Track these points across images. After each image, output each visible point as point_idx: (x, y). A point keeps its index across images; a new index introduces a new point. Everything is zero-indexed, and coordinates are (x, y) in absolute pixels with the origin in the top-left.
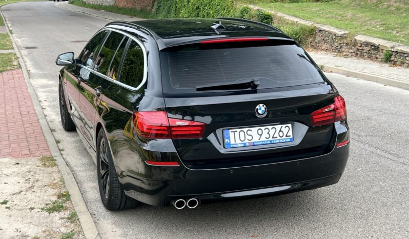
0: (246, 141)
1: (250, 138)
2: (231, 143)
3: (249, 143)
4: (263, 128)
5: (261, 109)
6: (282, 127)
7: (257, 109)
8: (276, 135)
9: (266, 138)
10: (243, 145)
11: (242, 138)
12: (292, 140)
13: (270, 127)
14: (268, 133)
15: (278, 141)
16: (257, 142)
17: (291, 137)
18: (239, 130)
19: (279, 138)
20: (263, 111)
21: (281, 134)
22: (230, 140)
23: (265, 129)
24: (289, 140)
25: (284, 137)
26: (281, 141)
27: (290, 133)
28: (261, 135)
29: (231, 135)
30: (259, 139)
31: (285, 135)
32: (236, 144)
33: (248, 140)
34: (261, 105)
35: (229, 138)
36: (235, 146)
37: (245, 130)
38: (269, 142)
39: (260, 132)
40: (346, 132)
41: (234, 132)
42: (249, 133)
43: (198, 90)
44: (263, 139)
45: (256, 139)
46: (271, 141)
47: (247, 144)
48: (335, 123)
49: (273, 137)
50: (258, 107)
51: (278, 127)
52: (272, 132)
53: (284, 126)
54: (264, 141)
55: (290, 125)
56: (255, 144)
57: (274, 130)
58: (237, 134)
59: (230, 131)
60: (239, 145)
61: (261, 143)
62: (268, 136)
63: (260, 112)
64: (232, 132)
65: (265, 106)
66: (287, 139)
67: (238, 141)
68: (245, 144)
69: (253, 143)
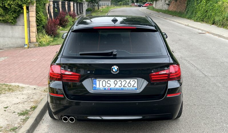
0: (106, 87)
1: (109, 85)
2: (97, 87)
3: (108, 88)
4: (118, 80)
5: (115, 68)
6: (130, 81)
7: (112, 69)
8: (126, 85)
9: (119, 86)
10: (104, 89)
11: (104, 85)
12: (136, 89)
13: (122, 80)
14: (121, 84)
15: (127, 89)
16: (113, 88)
17: (136, 87)
18: (102, 80)
19: (128, 87)
20: (116, 70)
21: (129, 85)
22: (96, 86)
23: (119, 81)
24: (134, 89)
25: (131, 87)
26: (129, 89)
27: (136, 85)
28: (116, 84)
29: (98, 82)
30: (115, 87)
31: (132, 85)
32: (99, 88)
33: (107, 86)
34: (115, 66)
35: (96, 84)
36: (99, 89)
37: (106, 80)
38: (121, 89)
39: (116, 82)
40: (178, 87)
41: (99, 81)
42: (109, 82)
43: (81, 54)
44: (117, 86)
45: (113, 86)
46: (122, 88)
47: (107, 89)
48: (169, 81)
49: (124, 86)
50: (113, 67)
51: (128, 81)
52: (123, 83)
53: (132, 80)
54: (118, 88)
55: (136, 80)
56: (112, 89)
57: (125, 82)
58: (101, 82)
59: (97, 80)
60: (101, 89)
61: (115, 89)
62: (120, 85)
63: (114, 70)
64: (98, 81)
65: (117, 67)
66: (133, 88)
67: (101, 87)
68: (106, 88)
69: (111, 88)
